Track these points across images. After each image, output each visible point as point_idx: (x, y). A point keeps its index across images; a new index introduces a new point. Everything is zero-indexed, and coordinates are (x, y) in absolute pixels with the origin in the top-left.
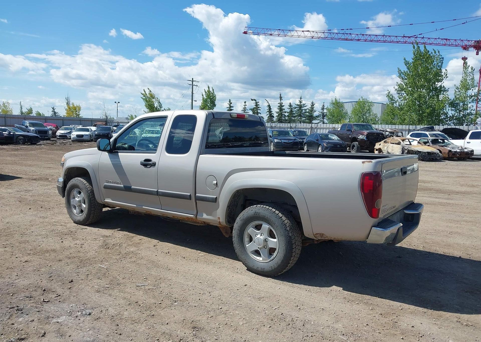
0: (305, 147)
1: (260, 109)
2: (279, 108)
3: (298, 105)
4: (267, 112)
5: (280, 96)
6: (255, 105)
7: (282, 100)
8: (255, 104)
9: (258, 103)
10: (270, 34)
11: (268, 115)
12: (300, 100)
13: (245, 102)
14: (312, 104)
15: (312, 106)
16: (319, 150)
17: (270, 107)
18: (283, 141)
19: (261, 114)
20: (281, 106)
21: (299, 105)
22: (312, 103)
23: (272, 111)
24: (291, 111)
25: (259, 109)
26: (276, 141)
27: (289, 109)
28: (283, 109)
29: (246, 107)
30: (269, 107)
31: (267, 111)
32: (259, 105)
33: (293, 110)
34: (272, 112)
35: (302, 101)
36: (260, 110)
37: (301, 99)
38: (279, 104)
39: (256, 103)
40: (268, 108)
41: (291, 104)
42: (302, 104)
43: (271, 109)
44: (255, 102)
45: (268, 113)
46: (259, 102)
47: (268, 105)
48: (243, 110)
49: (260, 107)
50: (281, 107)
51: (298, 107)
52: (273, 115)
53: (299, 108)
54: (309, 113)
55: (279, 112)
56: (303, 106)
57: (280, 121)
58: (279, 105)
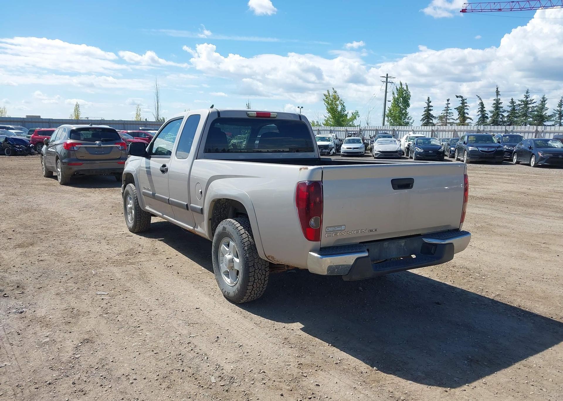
0: (515, 157)
1: (468, 108)
2: (494, 105)
4: (479, 111)
5: (497, 90)
6: (461, 103)
7: (500, 95)
8: (461, 102)
9: (465, 101)
10: (498, 9)
11: (480, 116)
12: (526, 95)
13: (448, 100)
14: (543, 100)
15: (542, 102)
16: (532, 161)
17: (484, 105)
18: (480, 149)
19: (468, 114)
20: (498, 103)
21: (523, 101)
22: (543, 98)
23: (485, 110)
24: (514, 109)
25: (466, 108)
26: (470, 148)
27: (510, 107)
28: (500, 107)
29: (449, 105)
30: (481, 105)
31: (479, 110)
32: (466, 103)
33: (516, 108)
34: (486, 111)
35: (529, 95)
36: (468, 109)
37: (527, 93)
38: (495, 101)
39: (463, 100)
40: (480, 106)
41: (514, 100)
42: (529, 99)
43: (484, 108)
44: (461, 99)
45: (479, 113)
46: (466, 99)
47: (480, 103)
48: (445, 110)
49: (468, 106)
50: (497, 105)
51: (522, 103)
52: (486, 115)
53: (523, 106)
54: (538, 111)
55: (494, 111)
56: (530, 102)
57: (495, 123)
58: (495, 102)
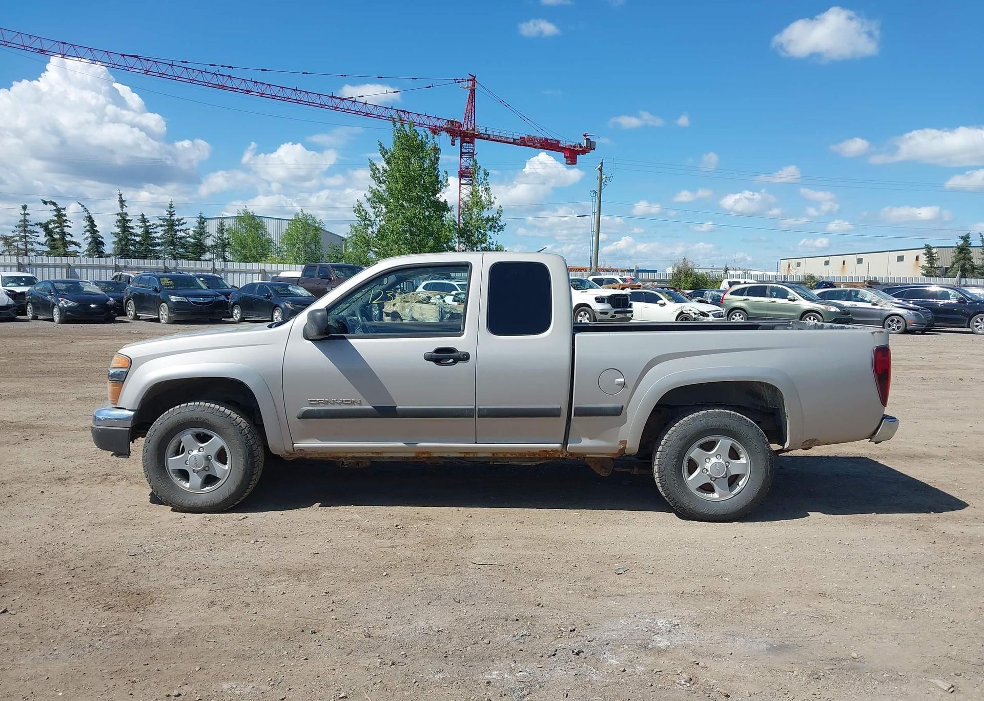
1: (69, 224)
2: (118, 224)
3: (165, 220)
4: (85, 232)
5: (121, 198)
6: (55, 216)
7: (126, 207)
8: (55, 213)
9: (63, 212)
11: (90, 240)
12: (170, 210)
13: (25, 208)
14: (200, 220)
15: (199, 223)
17: (93, 221)
19: (72, 236)
20: (125, 220)
21: (168, 220)
22: (201, 218)
23: (97, 231)
24: (147, 233)
25: (65, 224)
27: (141, 227)
28: (129, 227)
29: (28, 217)
30: (89, 221)
31: (85, 230)
32: (65, 215)
33: (151, 230)
34: (99, 232)
35: (174, 211)
36: (70, 227)
37: (171, 207)
38: (119, 216)
39: (58, 210)
40: (88, 223)
41: (145, 217)
42: (175, 217)
43: (96, 226)
44: (55, 208)
45: (88, 234)
46: (64, 209)
47: (87, 217)
48: (20, 226)
49: (70, 221)
50: (124, 222)
51: (165, 223)
52: (100, 239)
53: (167, 227)
54: (195, 238)
55: (119, 234)
56: (177, 223)
57: (123, 252)
58: (119, 218)
